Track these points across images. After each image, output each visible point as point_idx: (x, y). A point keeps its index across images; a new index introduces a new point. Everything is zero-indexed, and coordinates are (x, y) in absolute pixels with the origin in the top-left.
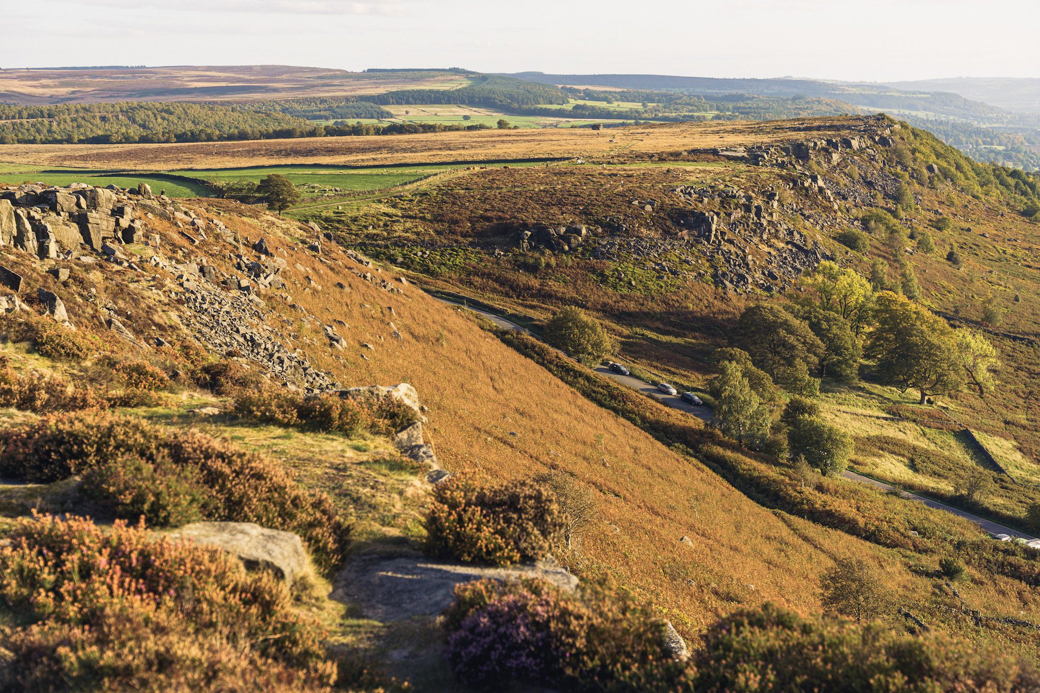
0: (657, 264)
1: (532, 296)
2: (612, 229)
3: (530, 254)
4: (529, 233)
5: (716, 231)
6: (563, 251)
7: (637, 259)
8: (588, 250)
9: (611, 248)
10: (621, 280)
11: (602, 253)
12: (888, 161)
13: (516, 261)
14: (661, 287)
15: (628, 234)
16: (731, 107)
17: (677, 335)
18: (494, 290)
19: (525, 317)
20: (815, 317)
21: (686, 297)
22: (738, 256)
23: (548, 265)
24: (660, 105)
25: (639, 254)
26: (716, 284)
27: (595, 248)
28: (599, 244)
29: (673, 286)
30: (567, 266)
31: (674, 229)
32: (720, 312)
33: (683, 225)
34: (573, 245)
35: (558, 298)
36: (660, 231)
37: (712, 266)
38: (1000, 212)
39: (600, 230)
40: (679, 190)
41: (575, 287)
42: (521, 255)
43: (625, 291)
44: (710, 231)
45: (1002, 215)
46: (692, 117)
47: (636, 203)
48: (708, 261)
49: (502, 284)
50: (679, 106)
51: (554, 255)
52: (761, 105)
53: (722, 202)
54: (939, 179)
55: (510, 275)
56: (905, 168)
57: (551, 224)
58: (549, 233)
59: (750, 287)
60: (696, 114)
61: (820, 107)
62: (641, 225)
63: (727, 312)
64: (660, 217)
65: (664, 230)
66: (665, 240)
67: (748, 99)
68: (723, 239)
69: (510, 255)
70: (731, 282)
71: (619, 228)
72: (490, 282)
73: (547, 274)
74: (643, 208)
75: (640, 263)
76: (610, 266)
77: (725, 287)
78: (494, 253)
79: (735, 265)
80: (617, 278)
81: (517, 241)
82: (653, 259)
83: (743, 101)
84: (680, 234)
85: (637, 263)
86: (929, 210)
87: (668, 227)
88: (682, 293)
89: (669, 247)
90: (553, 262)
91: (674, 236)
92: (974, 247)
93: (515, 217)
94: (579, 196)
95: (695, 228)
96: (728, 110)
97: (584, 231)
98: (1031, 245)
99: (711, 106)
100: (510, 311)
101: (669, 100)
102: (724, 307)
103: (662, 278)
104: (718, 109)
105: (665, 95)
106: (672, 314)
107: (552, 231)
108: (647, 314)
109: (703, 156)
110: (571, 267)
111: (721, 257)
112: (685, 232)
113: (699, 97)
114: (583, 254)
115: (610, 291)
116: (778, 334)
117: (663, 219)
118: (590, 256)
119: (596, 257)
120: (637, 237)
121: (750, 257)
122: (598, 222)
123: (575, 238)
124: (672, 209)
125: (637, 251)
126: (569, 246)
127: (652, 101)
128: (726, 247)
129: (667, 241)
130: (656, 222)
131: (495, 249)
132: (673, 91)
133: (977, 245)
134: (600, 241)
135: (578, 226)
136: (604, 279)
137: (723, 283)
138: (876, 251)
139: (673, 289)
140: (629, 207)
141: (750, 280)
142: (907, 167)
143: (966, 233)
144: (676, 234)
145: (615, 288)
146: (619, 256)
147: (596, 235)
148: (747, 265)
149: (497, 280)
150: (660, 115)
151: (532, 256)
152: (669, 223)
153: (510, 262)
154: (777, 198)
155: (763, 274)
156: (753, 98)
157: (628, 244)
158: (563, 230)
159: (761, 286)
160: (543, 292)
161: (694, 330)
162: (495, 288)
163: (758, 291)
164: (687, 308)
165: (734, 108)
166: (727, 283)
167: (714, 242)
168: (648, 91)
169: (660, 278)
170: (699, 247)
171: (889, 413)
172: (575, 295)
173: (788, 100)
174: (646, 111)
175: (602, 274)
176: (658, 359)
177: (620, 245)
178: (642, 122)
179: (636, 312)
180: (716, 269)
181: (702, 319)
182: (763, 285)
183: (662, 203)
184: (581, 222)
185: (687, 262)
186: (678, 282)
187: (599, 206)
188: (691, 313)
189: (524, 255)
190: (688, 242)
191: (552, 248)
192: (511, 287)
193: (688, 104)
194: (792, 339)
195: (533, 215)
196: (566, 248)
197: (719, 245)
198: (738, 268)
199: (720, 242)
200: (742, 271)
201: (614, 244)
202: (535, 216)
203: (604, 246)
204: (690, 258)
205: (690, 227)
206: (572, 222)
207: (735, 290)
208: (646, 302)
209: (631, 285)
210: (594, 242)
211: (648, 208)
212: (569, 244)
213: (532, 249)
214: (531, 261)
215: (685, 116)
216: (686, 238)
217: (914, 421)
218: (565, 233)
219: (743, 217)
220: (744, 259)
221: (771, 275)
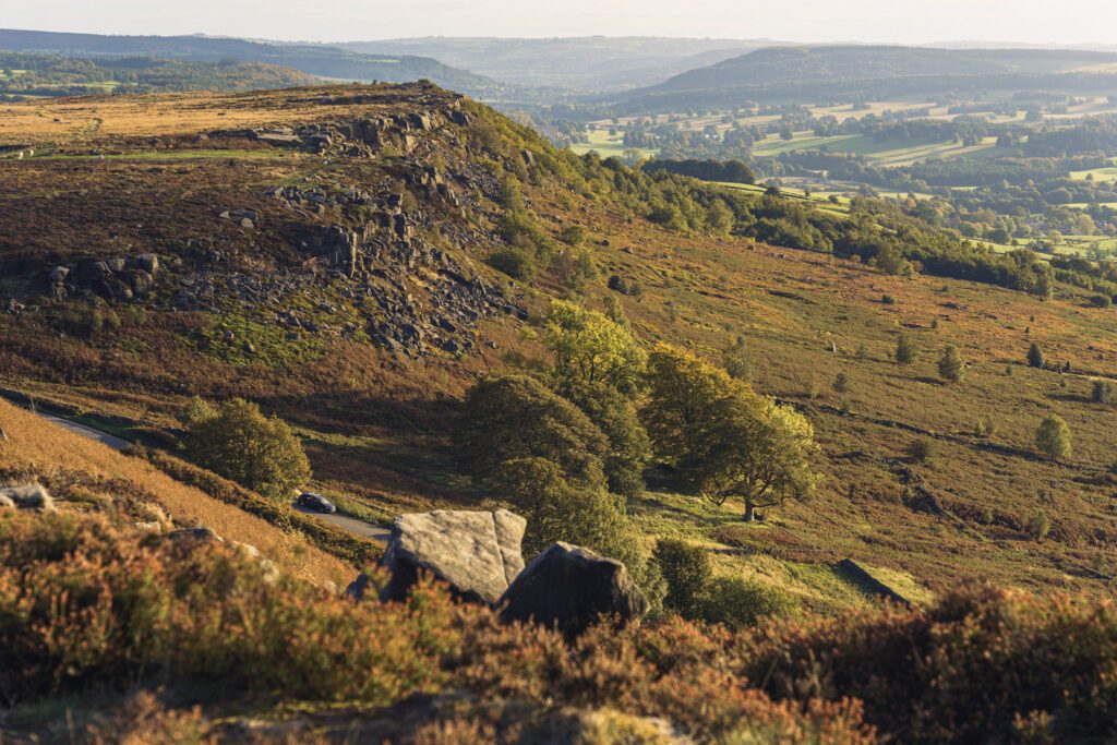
0: (282, 315)
1: (92, 378)
2: (199, 259)
3: (71, 305)
4: (66, 270)
5: (358, 258)
6: (123, 297)
7: (247, 308)
8: (166, 296)
9: (203, 290)
10: (231, 343)
11: (191, 300)
12: (472, 145)
13: (50, 319)
14: (296, 352)
15: (226, 266)
16: (135, 75)
17: (348, 434)
18: (24, 372)
19: (115, 417)
20: (578, 391)
21: (341, 368)
22: (395, 296)
23: (108, 324)
24: (31, 72)
25: (248, 299)
26: (374, 341)
27: (176, 292)
28: (183, 285)
29: (314, 349)
30: (137, 324)
31: (293, 256)
32: (398, 389)
33: (306, 250)
34: (140, 289)
35: (136, 380)
36: (273, 261)
37: (363, 314)
38: (626, 217)
39: (179, 261)
40: (278, 192)
41: (159, 361)
42: (55, 307)
43: (241, 362)
44: (349, 258)
45: (629, 221)
46: (83, 89)
47: (225, 214)
48: (354, 305)
49: (36, 361)
50: (60, 74)
51: (111, 305)
52: (178, 72)
53: (345, 211)
54: (542, 173)
55: (46, 344)
56: (494, 157)
57: (99, 254)
58: (99, 269)
59: (424, 345)
60: (89, 85)
61: (260, 76)
62: (242, 251)
63: (409, 390)
64: (268, 237)
65: (278, 259)
66: (284, 274)
67: (157, 64)
68: (369, 269)
69: (37, 308)
70: (396, 337)
71: (209, 257)
72: (14, 357)
73: (107, 339)
74: (239, 223)
75: (254, 314)
76: (210, 320)
77: (390, 348)
78: (7, 307)
79: (394, 311)
80: (225, 340)
81: (46, 283)
82: (273, 306)
83: (151, 66)
84: (305, 263)
85: (250, 314)
86: (543, 216)
87: (284, 253)
88: (332, 360)
89: (292, 286)
90: (115, 318)
91: (298, 268)
92: (625, 268)
93: (33, 244)
94: (127, 206)
95: (325, 253)
96: (131, 79)
97: (155, 265)
98: (687, 262)
99: (107, 74)
100: (84, 410)
101: (44, 66)
102: (400, 379)
103: (295, 336)
104: (116, 78)
105: (37, 58)
106: (326, 396)
107: (103, 265)
108: (288, 400)
109: (233, 141)
110: (146, 326)
111: (372, 298)
112: (312, 260)
113: (86, 62)
114: (158, 302)
115: (217, 361)
116: (543, 423)
117: (274, 240)
118: (171, 306)
119: (182, 307)
120: (241, 271)
121: (410, 297)
122: (173, 249)
123: (143, 277)
124: (285, 224)
125: (247, 295)
126: (133, 291)
127: (18, 67)
128: (375, 282)
129: (288, 277)
130: (262, 248)
131: (9, 299)
132: (43, 52)
133: (628, 266)
134: (184, 281)
135: (145, 256)
136: (203, 344)
137: (386, 342)
138: (544, 281)
139: (316, 355)
140: (218, 223)
141: (422, 335)
142: (496, 156)
143: (603, 247)
144: (300, 264)
145: (224, 357)
146: (218, 304)
147: (175, 269)
148: (410, 309)
149: (26, 353)
150: (35, 86)
151: (75, 311)
152: (284, 247)
153: (41, 322)
154: (400, 203)
155: (433, 323)
156: (164, 63)
157: (229, 282)
158: (121, 263)
159: (438, 343)
160: (109, 371)
161: (366, 420)
162: (25, 368)
163: (436, 350)
164: (347, 385)
165: (140, 77)
166: (392, 341)
167: (356, 275)
168: (10, 52)
169: (290, 337)
170: (337, 283)
171: (721, 541)
172: (163, 373)
173: (213, 65)
174: (13, 81)
175: (198, 336)
176: (355, 478)
177: (217, 285)
178: (12, 96)
179: (273, 398)
180: (369, 319)
181: (375, 403)
182: (440, 340)
183: (267, 215)
184: (146, 249)
185: (327, 310)
186: (320, 343)
187: (169, 222)
188: (356, 393)
189: (62, 308)
190: (319, 276)
191: (104, 293)
192: (53, 364)
193: (73, 71)
194: (566, 433)
195: (62, 239)
196: (129, 292)
197: (365, 279)
198: (399, 315)
199: (365, 274)
200: (407, 320)
201: (207, 285)
202: (67, 241)
203: (192, 288)
204: (328, 303)
205: (317, 253)
206: (133, 250)
207: (406, 352)
208: (281, 380)
209: (250, 351)
210: (175, 282)
211: (247, 222)
212: (133, 287)
213: (73, 296)
214: (77, 318)
215: (73, 89)
216: (315, 270)
217: (768, 552)
218: (125, 267)
219: (378, 233)
220: (403, 300)
221: (445, 324)
